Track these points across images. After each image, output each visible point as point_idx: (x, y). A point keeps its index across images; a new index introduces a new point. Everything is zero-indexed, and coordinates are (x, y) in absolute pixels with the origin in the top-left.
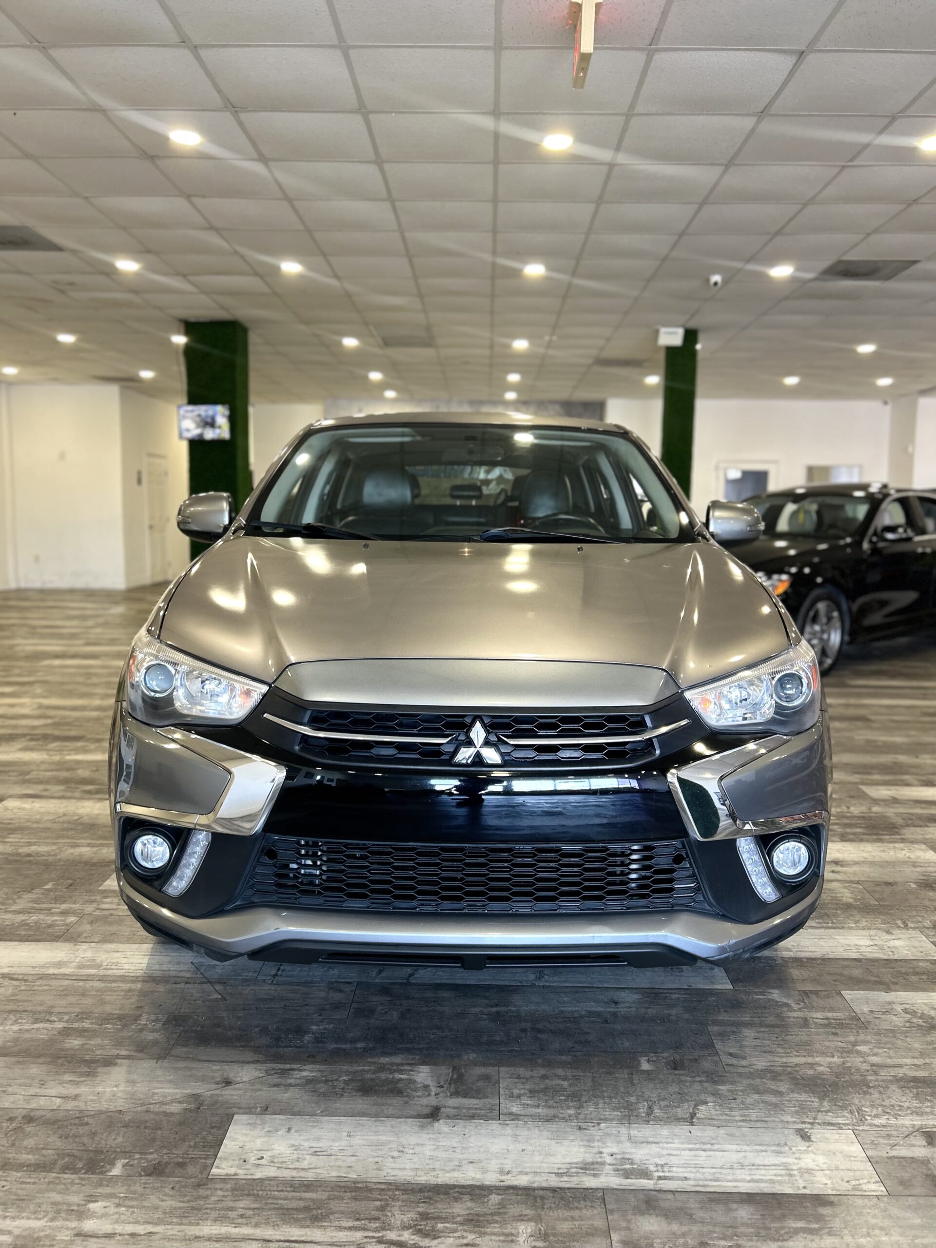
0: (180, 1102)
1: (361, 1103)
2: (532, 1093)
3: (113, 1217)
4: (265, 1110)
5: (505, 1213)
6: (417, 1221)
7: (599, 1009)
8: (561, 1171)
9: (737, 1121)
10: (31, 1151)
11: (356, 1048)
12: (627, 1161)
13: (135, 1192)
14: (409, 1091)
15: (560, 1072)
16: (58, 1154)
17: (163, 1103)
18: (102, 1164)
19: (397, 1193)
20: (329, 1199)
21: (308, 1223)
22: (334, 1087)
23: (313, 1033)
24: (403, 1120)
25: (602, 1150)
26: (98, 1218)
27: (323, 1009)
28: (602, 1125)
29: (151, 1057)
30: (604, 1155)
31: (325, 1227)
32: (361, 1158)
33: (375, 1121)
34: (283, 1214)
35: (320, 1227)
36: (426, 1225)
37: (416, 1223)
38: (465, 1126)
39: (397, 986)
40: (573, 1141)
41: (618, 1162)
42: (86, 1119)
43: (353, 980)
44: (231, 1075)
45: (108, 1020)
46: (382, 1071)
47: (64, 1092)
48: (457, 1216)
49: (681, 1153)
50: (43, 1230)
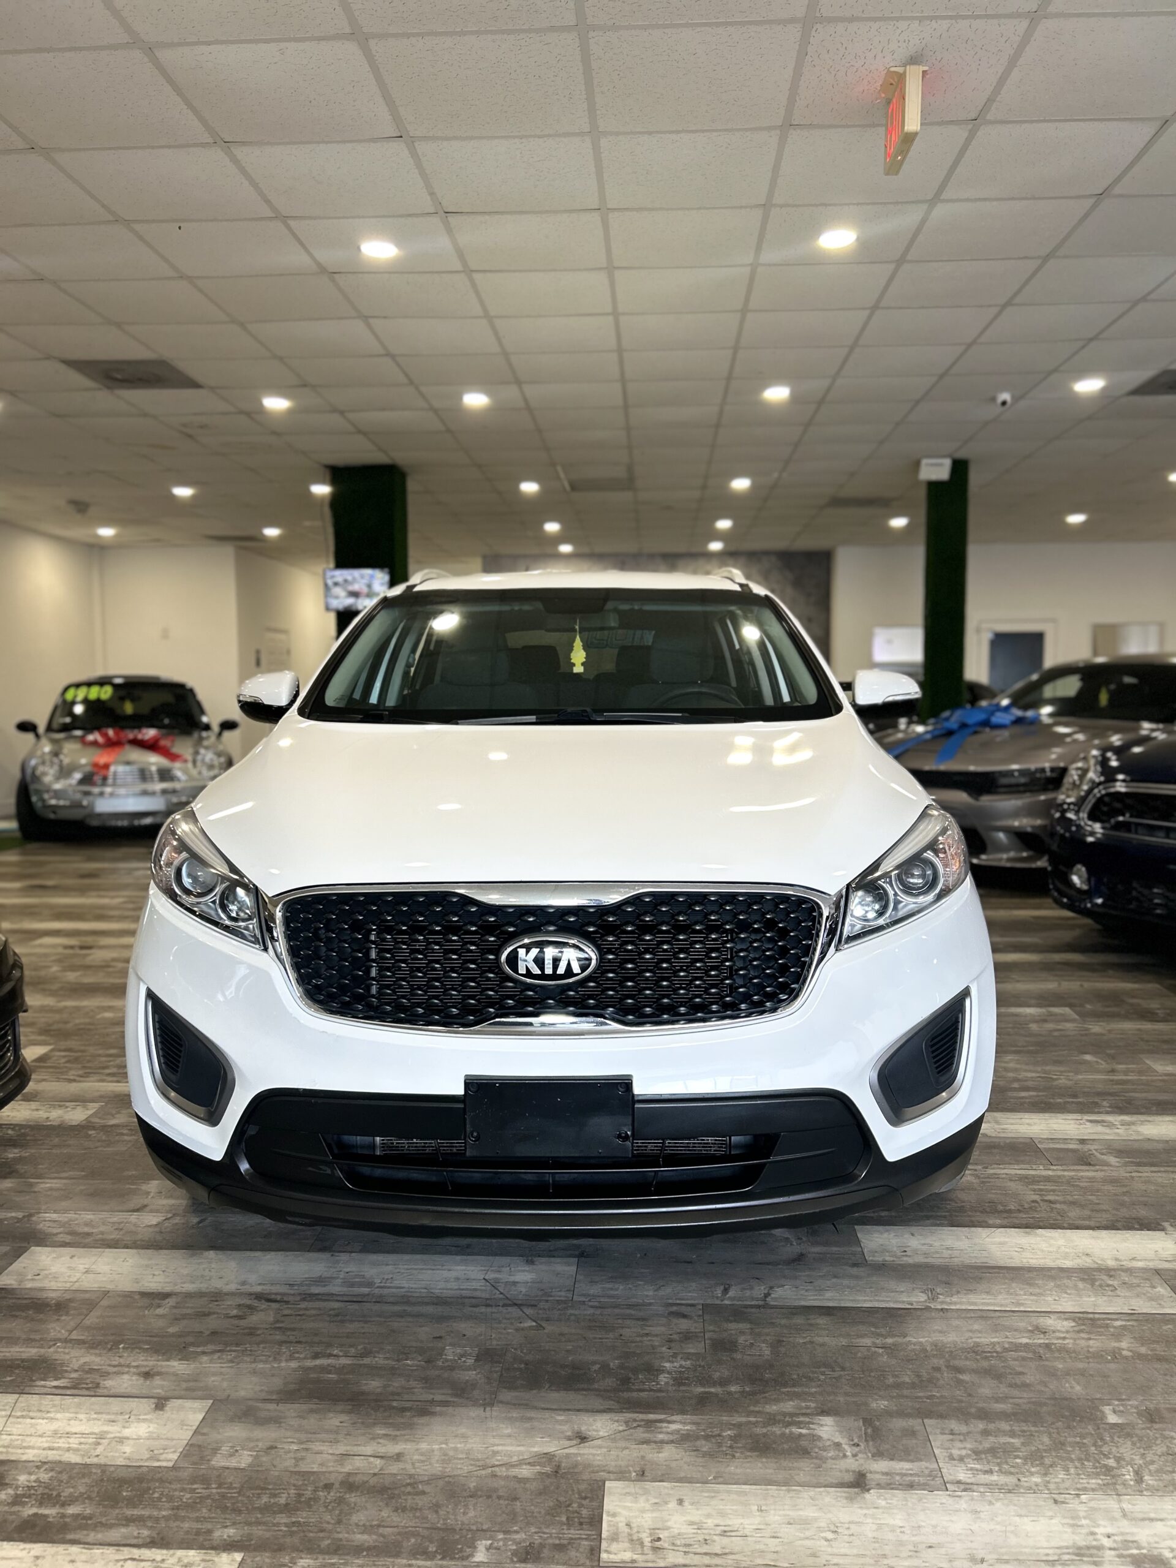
0: (530, 1464)
1: (761, 1467)
2: (977, 1454)
4: (642, 1475)
7: (1025, 1341)
8: (1051, 1558)
10: (367, 1529)
11: (730, 1393)
12: (1131, 1544)
14: (817, 1450)
15: (1004, 1426)
16: (399, 1534)
17: (510, 1465)
18: (460, 1547)
22: (720, 1445)
23: (669, 1373)
24: (822, 1489)
25: (1093, 1529)
27: (670, 1341)
28: (1083, 1496)
29: (475, 1403)
30: (1098, 1537)
32: (785, 1540)
33: (789, 1491)
38: (906, 1499)
39: (753, 1310)
40: (1051, 1518)
41: (1120, 1545)
42: (420, 1487)
43: (696, 1302)
44: (583, 1429)
45: (405, 1354)
46: (774, 1424)
47: (382, 1450)
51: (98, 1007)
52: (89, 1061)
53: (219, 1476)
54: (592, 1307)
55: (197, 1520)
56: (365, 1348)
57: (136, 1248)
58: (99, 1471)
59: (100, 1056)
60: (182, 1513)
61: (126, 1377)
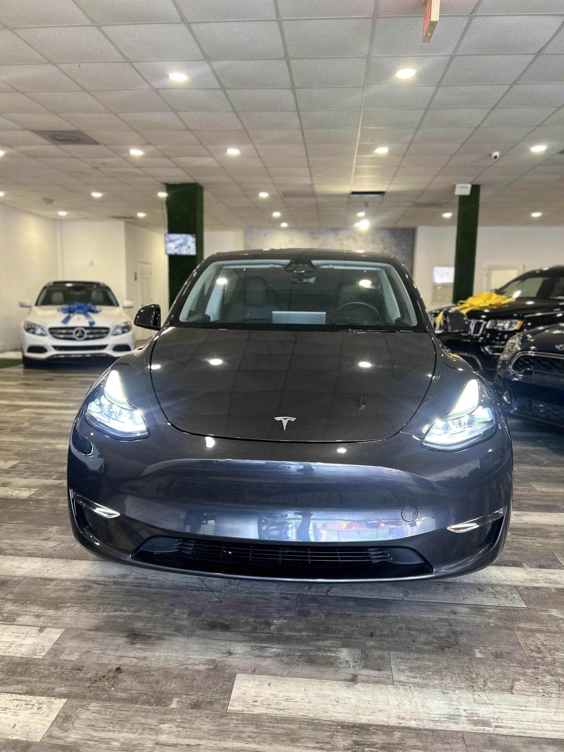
0: (204, 664)
1: (309, 670)
2: (411, 669)
3: (176, 733)
4: (254, 672)
5: (405, 744)
6: (352, 745)
7: (445, 617)
8: (435, 719)
9: (539, 693)
10: (124, 690)
11: (302, 636)
12: (475, 715)
13: (186, 719)
14: (337, 664)
15: (426, 656)
16: (139, 693)
17: (194, 664)
18: (165, 700)
19: (338, 727)
20: (299, 729)
21: (289, 743)
22: (293, 659)
23: (276, 625)
24: (336, 682)
25: (458, 707)
26: (167, 734)
27: (279, 610)
28: (457, 691)
29: (184, 635)
30: (460, 710)
31: (299, 747)
32: (314, 705)
33: (320, 682)
34: (273, 737)
35: (296, 746)
36: (359, 749)
37: (352, 747)
38: (373, 688)
39: (321, 598)
40: (440, 700)
41: (469, 715)
42: (152, 672)
43: (295, 593)
44: (231, 649)
45: (156, 611)
46: (320, 651)
47: (137, 655)
48: (377, 744)
49: (507, 711)
50: (137, 740)
51: (43, 443)
52: (35, 469)
53: (62, 664)
54: (246, 593)
55: (49, 683)
56: (138, 608)
57: (42, 557)
58: (9, 659)
59: (40, 466)
60: (43, 680)
61: (28, 617)
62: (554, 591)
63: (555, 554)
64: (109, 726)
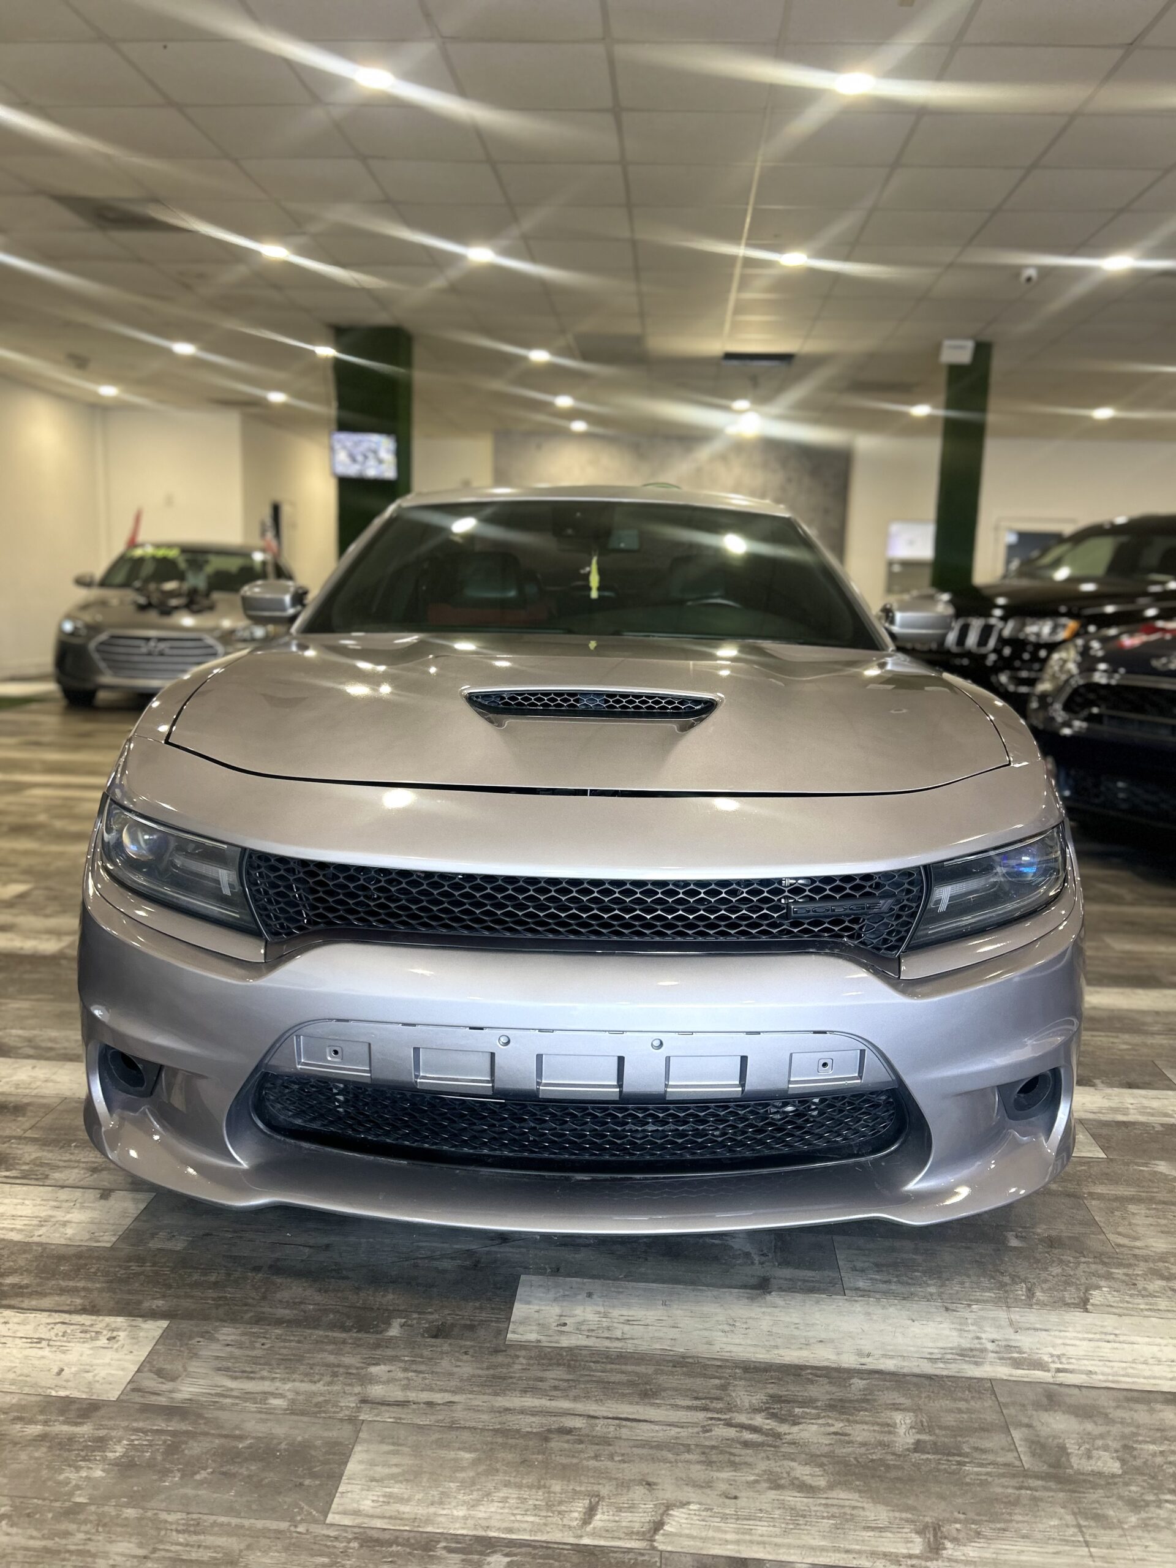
0: (452, 1258)
1: (669, 1268)
2: (879, 1267)
3: (402, 1382)
4: (556, 1272)
5: (875, 1400)
6: (768, 1403)
8: (934, 1356)
9: (1142, 1310)
10: (288, 1305)
12: (1013, 1349)
13: (421, 1356)
14: (726, 1258)
16: (320, 1310)
17: (431, 1258)
18: (375, 1323)
19: (737, 1371)
20: (656, 1374)
21: (637, 1399)
22: (634, 1250)
24: (727, 1290)
25: (979, 1334)
26: (383, 1383)
28: (974, 1306)
30: (983, 1341)
31: (659, 1406)
32: (684, 1331)
33: (693, 1290)
34: (604, 1388)
35: (653, 1404)
36: (780, 1409)
37: (767, 1405)
38: (804, 1301)
40: (941, 1322)
41: (1002, 1350)
42: (344, 1272)
47: (312, 1242)
48: (817, 1400)
49: (1078, 1342)
50: (321, 1395)
53: (155, 1256)
55: (129, 1292)
58: (40, 1248)
60: (115, 1285)
61: (76, 1171)
62: (1159, 1128)
63: (1156, 1062)
64: (261, 1370)
